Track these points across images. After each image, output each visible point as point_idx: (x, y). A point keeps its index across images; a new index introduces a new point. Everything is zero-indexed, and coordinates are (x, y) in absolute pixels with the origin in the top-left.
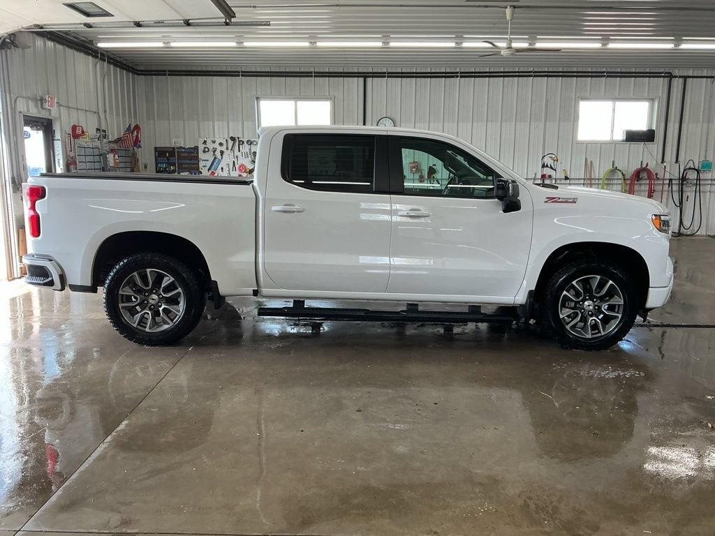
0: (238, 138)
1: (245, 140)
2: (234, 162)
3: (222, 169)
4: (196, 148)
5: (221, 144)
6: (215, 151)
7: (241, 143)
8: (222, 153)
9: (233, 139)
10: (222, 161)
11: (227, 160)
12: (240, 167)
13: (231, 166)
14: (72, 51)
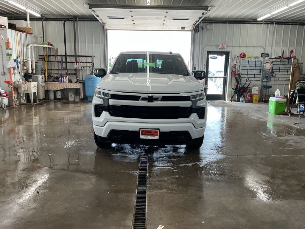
14: (247, 25)
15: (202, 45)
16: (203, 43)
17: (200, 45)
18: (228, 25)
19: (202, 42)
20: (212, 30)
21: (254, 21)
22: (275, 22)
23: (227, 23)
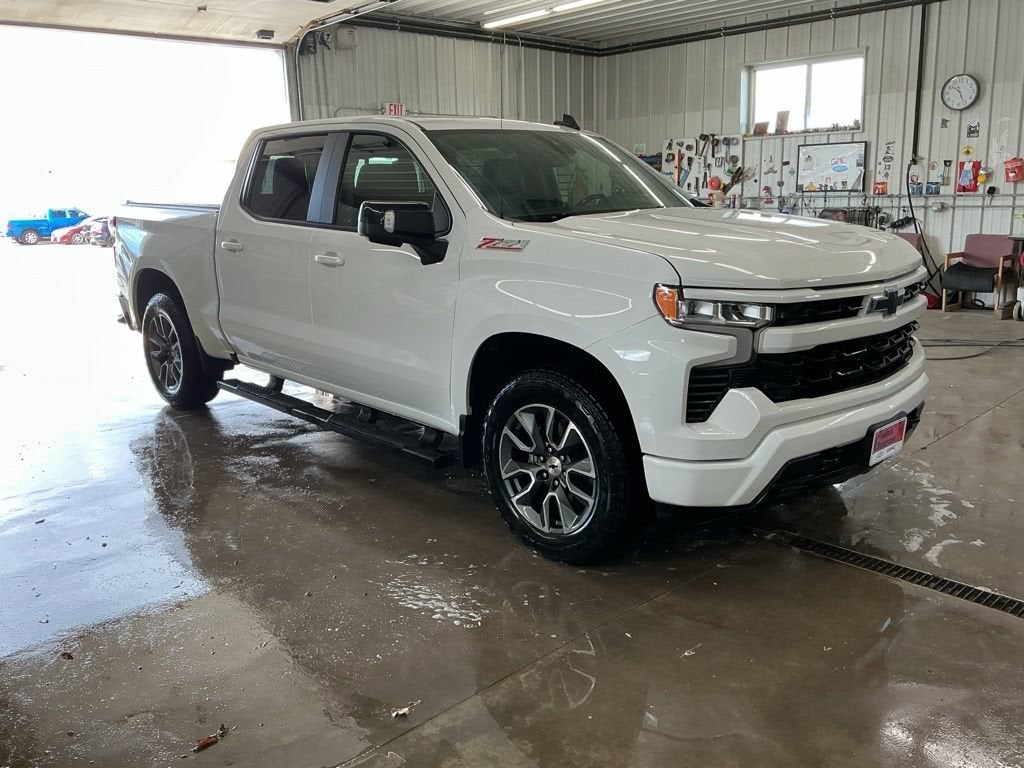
0: (713, 135)
1: (722, 138)
2: (705, 174)
3: (689, 185)
4: (659, 156)
5: (689, 148)
6: (681, 158)
7: (716, 143)
8: (690, 160)
9: (704, 137)
10: (691, 173)
11: (696, 172)
12: (712, 181)
13: (701, 181)
14: (451, 40)
15: (327, 105)
16: (330, 97)
17: (319, 104)
18: (399, 35)
19: (326, 94)
20: (352, 48)
21: (471, 31)
22: (522, 39)
23: (395, 28)
